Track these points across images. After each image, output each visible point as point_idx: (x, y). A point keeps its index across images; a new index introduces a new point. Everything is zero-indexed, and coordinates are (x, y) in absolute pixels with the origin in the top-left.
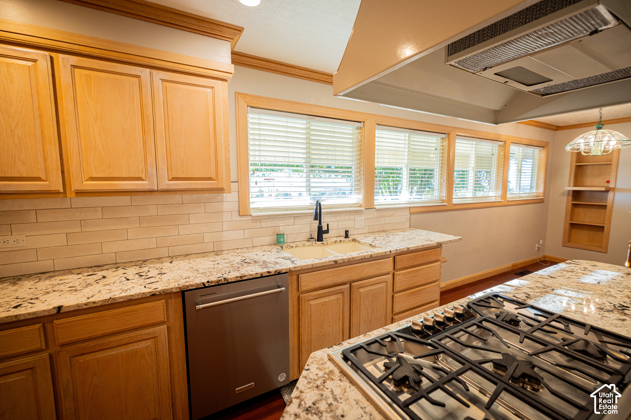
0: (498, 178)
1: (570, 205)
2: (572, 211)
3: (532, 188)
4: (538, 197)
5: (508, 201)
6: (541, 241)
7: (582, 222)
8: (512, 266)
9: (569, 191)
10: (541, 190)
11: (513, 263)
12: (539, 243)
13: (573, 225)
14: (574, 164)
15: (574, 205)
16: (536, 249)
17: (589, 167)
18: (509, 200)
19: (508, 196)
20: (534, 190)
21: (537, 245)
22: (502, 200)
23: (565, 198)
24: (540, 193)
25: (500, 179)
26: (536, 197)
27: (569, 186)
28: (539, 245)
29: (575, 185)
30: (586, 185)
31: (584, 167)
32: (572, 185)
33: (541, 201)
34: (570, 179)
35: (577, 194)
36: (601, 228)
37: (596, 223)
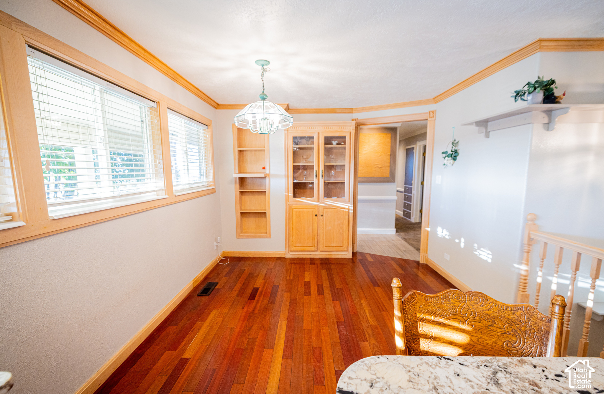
0: (155, 161)
1: (238, 193)
2: (241, 198)
3: (201, 175)
4: (210, 186)
5: (176, 196)
6: (219, 238)
7: (254, 210)
8: (194, 283)
9: (236, 178)
10: (211, 178)
11: (193, 279)
12: (216, 240)
13: (242, 214)
14: (237, 149)
15: (242, 193)
16: (215, 248)
17: (248, 152)
18: (177, 194)
19: (175, 188)
20: (204, 179)
21: (215, 244)
22: (167, 196)
23: (233, 186)
24: (211, 182)
25: (159, 163)
26: (207, 187)
27: (235, 173)
28: (217, 243)
29: (240, 173)
30: (248, 172)
31: (244, 153)
32: (237, 172)
33: (213, 191)
34: (235, 166)
35: (242, 181)
36: (263, 214)
37: (259, 210)
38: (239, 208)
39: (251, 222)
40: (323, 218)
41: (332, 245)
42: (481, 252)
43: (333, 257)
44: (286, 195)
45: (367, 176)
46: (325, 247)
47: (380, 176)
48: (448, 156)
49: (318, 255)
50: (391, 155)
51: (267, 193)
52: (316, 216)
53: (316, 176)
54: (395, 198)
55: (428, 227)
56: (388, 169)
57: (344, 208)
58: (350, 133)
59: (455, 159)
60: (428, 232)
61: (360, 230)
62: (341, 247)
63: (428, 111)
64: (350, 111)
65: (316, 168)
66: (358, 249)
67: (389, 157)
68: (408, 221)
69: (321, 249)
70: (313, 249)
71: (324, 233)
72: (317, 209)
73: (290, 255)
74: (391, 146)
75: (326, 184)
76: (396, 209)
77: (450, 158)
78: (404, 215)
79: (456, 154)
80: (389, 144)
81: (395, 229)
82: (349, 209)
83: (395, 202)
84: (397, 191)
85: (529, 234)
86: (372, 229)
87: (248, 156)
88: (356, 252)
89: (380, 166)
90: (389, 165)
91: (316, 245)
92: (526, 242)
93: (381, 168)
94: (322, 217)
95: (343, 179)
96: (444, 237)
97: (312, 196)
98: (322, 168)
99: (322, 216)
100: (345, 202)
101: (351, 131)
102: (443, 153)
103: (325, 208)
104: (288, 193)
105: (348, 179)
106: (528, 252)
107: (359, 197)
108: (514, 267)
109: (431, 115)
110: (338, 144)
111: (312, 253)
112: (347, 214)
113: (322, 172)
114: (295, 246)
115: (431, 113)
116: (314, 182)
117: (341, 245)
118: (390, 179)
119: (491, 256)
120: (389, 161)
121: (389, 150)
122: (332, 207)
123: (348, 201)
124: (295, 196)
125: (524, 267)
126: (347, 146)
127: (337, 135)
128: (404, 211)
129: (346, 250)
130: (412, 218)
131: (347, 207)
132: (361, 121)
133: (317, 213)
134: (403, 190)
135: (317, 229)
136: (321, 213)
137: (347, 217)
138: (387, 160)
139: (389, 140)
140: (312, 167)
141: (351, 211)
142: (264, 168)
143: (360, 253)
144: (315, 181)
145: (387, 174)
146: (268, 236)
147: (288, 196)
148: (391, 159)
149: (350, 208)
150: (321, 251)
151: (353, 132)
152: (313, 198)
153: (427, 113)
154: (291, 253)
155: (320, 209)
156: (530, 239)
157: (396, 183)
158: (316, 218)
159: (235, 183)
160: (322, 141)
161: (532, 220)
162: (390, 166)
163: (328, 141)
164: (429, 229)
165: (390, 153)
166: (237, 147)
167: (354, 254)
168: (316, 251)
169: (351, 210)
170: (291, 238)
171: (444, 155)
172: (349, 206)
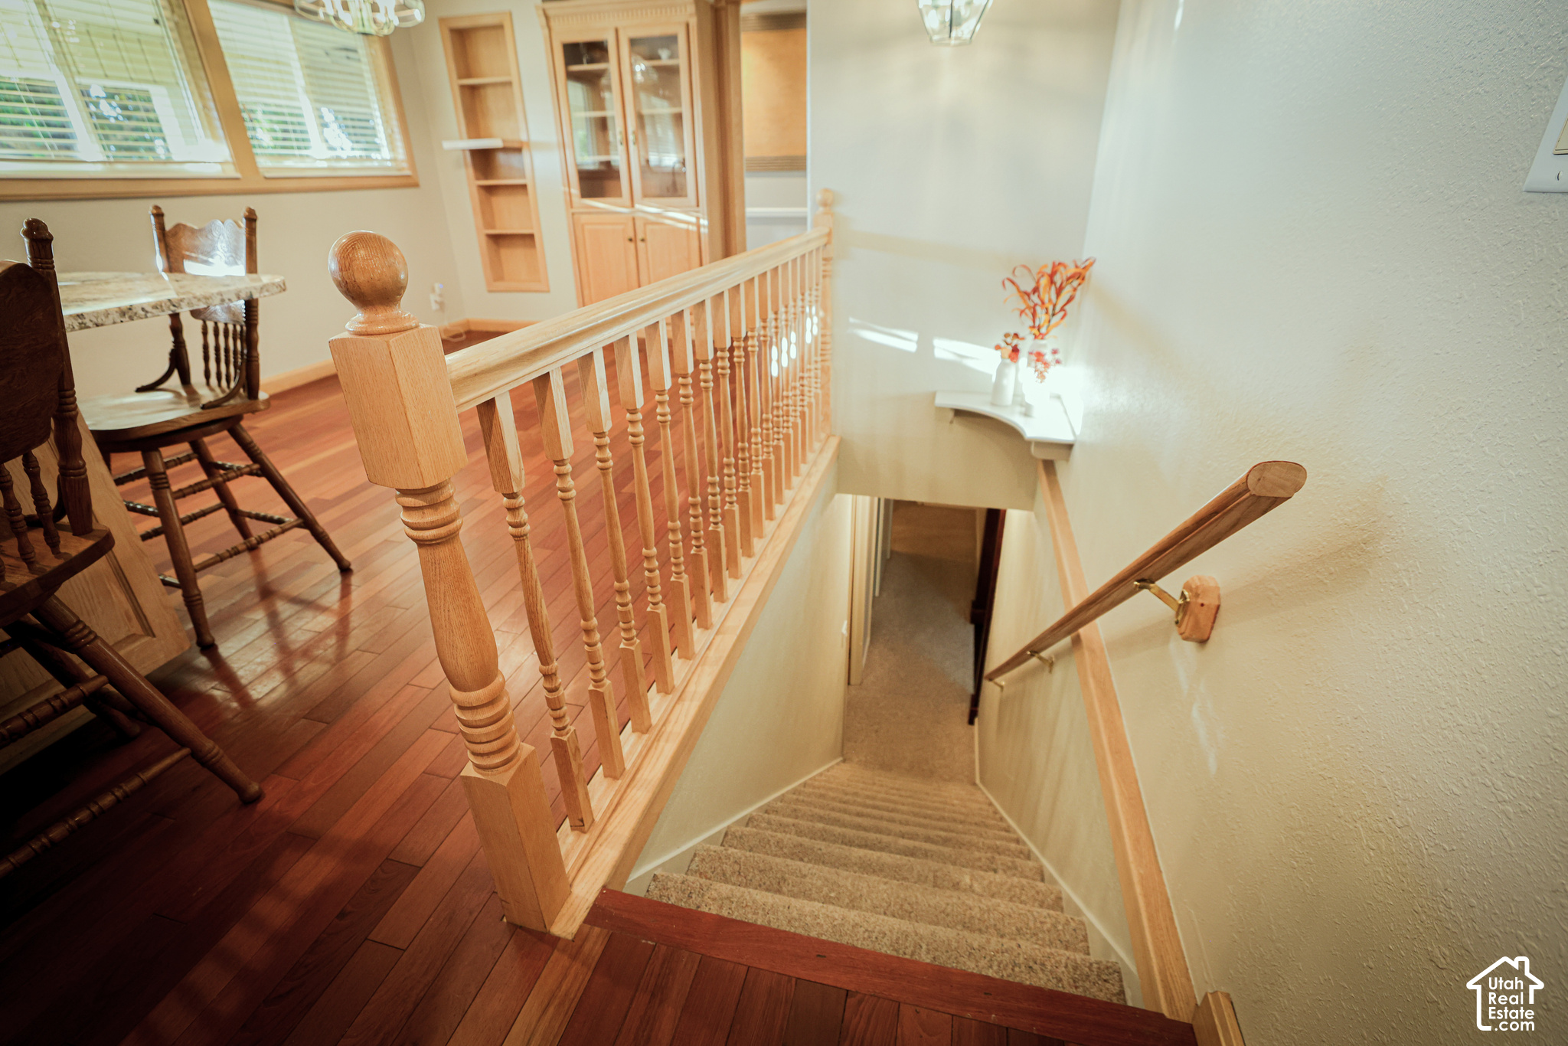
1: (477, 190)
2: (484, 202)
4: (402, 168)
5: (265, 178)
9: (463, 152)
14: (458, 83)
15: (485, 189)
17: (488, 90)
18: (268, 175)
21: (433, 298)
22: (238, 175)
23: (462, 173)
24: (401, 159)
27: (461, 140)
28: (436, 295)
33: (411, 181)
36: (529, 238)
37: (520, 229)
38: (481, 224)
39: (513, 256)
40: (646, 246)
44: (566, 191)
51: (530, 188)
52: (631, 240)
53: (622, 146)
57: (688, 223)
65: (618, 122)
72: (631, 224)
82: (699, 226)
87: (491, 100)
94: (643, 244)
97: (618, 195)
98: (631, 121)
99: (643, 240)
103: (648, 223)
104: (569, 189)
112: (696, 236)
113: (634, 133)
122: (662, 221)
123: (694, 203)
124: (585, 196)
126: (682, 60)
133: (632, 235)
136: (640, 236)
137: (697, 244)
141: (705, 230)
144: (622, 160)
146: (545, 288)
147: (570, 193)
149: (702, 222)
152: (621, 199)
155: (639, 224)
158: (632, 245)
159: (466, 165)
160: (625, 52)
166: (457, 78)
169: (704, 226)
170: (587, 292)
172: (697, 217)
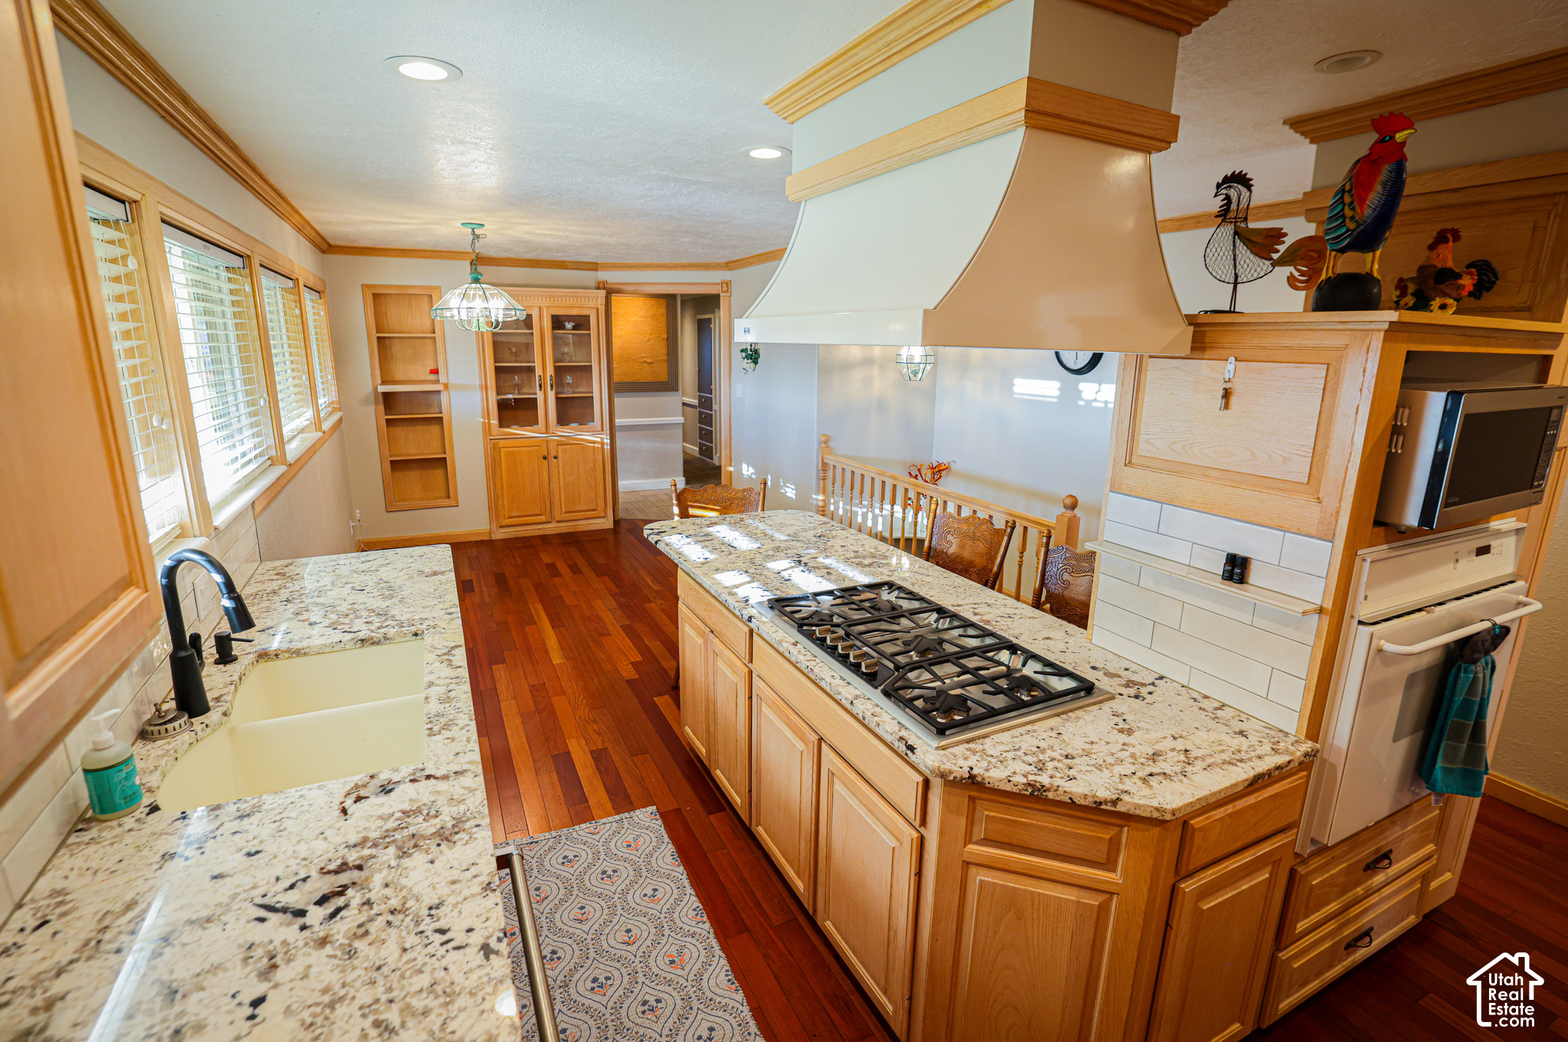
1: (383, 423)
2: (389, 434)
6: (357, 512)
7: (418, 455)
9: (375, 394)
10: (332, 396)
12: (353, 518)
13: (396, 465)
14: (375, 335)
15: (391, 422)
16: (352, 530)
17: (397, 340)
21: (351, 523)
22: (319, 434)
23: (373, 409)
24: (335, 403)
27: (375, 383)
28: (354, 522)
29: (384, 383)
30: (397, 379)
31: (387, 341)
32: (379, 380)
34: (372, 368)
35: (388, 399)
36: (439, 462)
37: (431, 454)
38: (386, 452)
39: (413, 479)
40: (558, 462)
41: (578, 509)
42: (787, 489)
43: (581, 529)
44: (484, 423)
45: (627, 380)
46: (566, 513)
47: (651, 380)
48: (747, 357)
49: (552, 528)
50: (668, 339)
51: (445, 420)
52: (545, 458)
53: (540, 386)
54: (680, 419)
55: (731, 466)
56: (665, 365)
57: (595, 442)
58: (598, 309)
59: (755, 362)
60: (731, 472)
61: (624, 484)
62: (593, 510)
63: (719, 281)
64: (594, 267)
65: (538, 372)
66: (621, 515)
67: (664, 343)
68: (708, 463)
69: (558, 518)
70: (543, 518)
71: (562, 488)
72: (545, 446)
73: (500, 534)
74: (668, 322)
75: (559, 401)
76: (684, 440)
77: (750, 361)
78: (701, 452)
79: (756, 356)
80: (664, 319)
81: (684, 479)
82: (603, 444)
83: (681, 427)
84: (684, 404)
85: (823, 458)
86: (643, 481)
87: (397, 349)
88: (619, 520)
89: (649, 361)
90: (665, 357)
91: (548, 511)
92: (820, 468)
93: (651, 363)
94: (555, 461)
95: (587, 390)
96: (750, 477)
97: (535, 421)
98: (550, 371)
99: (555, 458)
100: (594, 432)
101: (599, 306)
102: (742, 351)
103: (559, 444)
104: (489, 419)
105: (599, 389)
106: (824, 479)
107: (618, 421)
108: (812, 498)
109: (725, 289)
110: (574, 328)
111: (541, 526)
112: (600, 451)
113: (551, 380)
114: (510, 517)
115: (725, 286)
116: (538, 396)
117: (594, 508)
118: (669, 384)
119: (794, 492)
120: (665, 351)
121: (664, 329)
122: (572, 442)
123: (599, 428)
124: (501, 425)
125: (821, 497)
126: (593, 332)
127: (574, 312)
128: (701, 446)
129: (602, 515)
130: (714, 457)
131: (599, 440)
132: (614, 287)
133: (545, 454)
134: (695, 402)
135: (547, 482)
136: (553, 453)
137: (601, 457)
138: (662, 349)
139: (663, 310)
140: (531, 370)
141: (607, 447)
142: (435, 372)
143: (625, 520)
144: (540, 396)
145: (662, 375)
146: (454, 503)
147: (489, 424)
148: (668, 347)
149: (605, 441)
150: (558, 522)
151: (602, 309)
152: (535, 427)
153: (718, 284)
154: (502, 530)
155: (551, 445)
156: (824, 464)
157: (680, 392)
158: (546, 462)
159: (375, 403)
160: (547, 323)
161: (825, 442)
162: (668, 360)
163: (558, 322)
164: (731, 469)
165: (666, 336)
166: (375, 331)
167: (616, 522)
168: (550, 522)
169: (607, 444)
170: (500, 502)
171: (744, 354)
172: (601, 438)
